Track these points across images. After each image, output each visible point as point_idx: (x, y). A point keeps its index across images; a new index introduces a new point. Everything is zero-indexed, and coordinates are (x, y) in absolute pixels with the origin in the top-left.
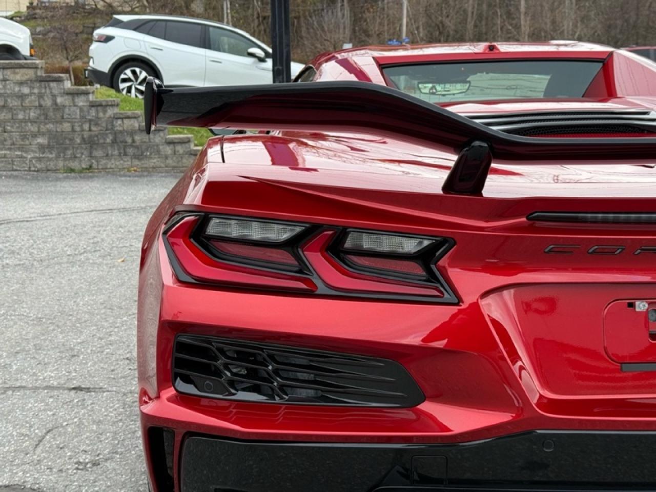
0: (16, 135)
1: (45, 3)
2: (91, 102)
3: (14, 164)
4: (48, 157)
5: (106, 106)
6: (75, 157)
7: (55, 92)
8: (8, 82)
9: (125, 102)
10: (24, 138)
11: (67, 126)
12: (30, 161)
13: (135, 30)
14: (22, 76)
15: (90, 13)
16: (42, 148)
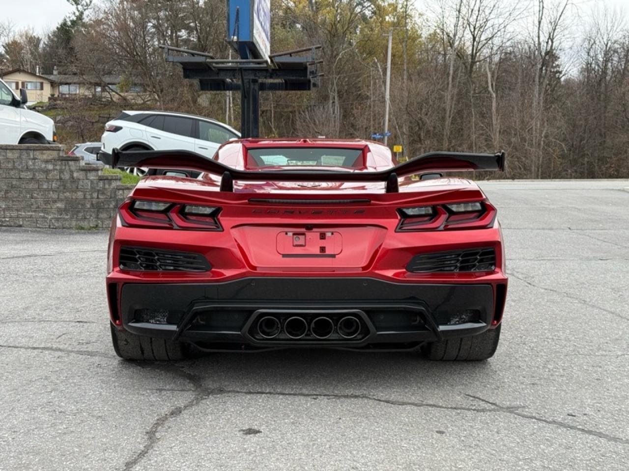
0: (40, 201)
1: (65, 94)
2: (100, 177)
3: (37, 223)
4: (64, 218)
5: (111, 180)
6: (85, 218)
7: (73, 168)
8: (36, 160)
9: (127, 178)
10: (47, 202)
11: (80, 195)
12: (50, 220)
13: (139, 122)
14: (48, 156)
15: (105, 105)
16: (60, 211)
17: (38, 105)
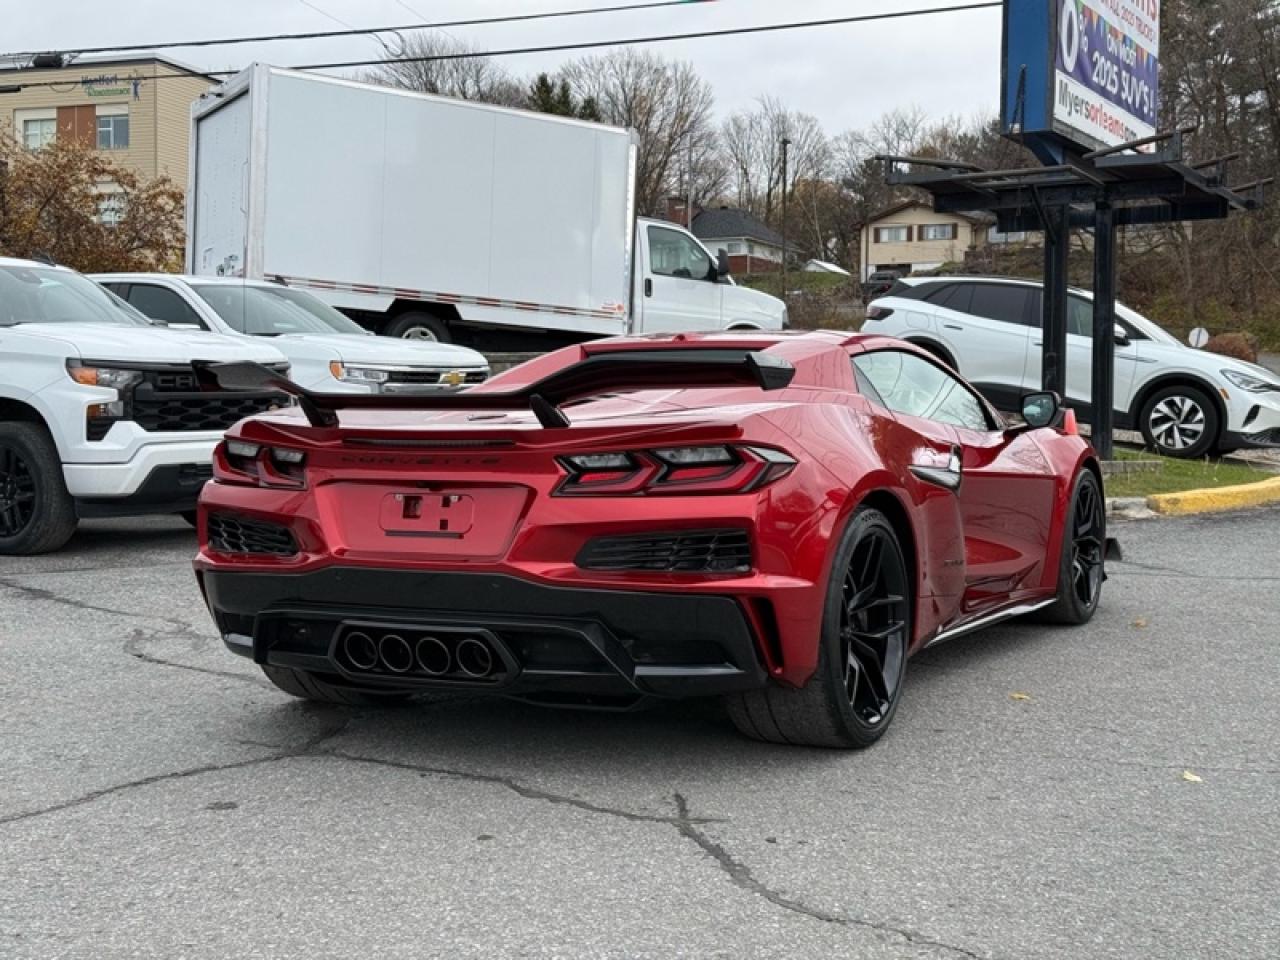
1: (998, 244)
17: (946, 268)
